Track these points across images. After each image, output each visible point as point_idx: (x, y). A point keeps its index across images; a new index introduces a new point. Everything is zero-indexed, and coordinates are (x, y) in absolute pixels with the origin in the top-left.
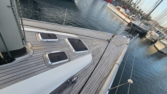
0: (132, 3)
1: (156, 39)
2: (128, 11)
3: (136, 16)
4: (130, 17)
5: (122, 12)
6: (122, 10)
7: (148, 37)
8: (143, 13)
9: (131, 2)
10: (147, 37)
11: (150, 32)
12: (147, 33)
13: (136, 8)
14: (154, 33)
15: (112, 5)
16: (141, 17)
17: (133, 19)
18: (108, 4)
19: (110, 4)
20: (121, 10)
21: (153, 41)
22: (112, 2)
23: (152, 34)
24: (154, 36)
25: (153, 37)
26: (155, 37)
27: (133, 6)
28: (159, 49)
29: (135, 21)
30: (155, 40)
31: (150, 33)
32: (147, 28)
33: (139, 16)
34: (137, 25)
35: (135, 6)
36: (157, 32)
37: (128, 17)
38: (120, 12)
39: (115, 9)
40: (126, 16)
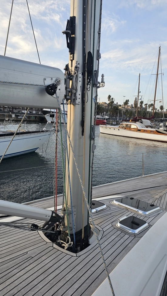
0: (144, 106)
2: (147, 122)
5: (139, 128)
9: (141, 106)
13: (160, 111)
15: (108, 126)
18: (100, 128)
19: (105, 126)
20: (133, 127)
22: (105, 121)
27: (150, 111)
35: (154, 108)
37: (156, 131)
38: (133, 130)
39: (119, 130)
40: (151, 132)
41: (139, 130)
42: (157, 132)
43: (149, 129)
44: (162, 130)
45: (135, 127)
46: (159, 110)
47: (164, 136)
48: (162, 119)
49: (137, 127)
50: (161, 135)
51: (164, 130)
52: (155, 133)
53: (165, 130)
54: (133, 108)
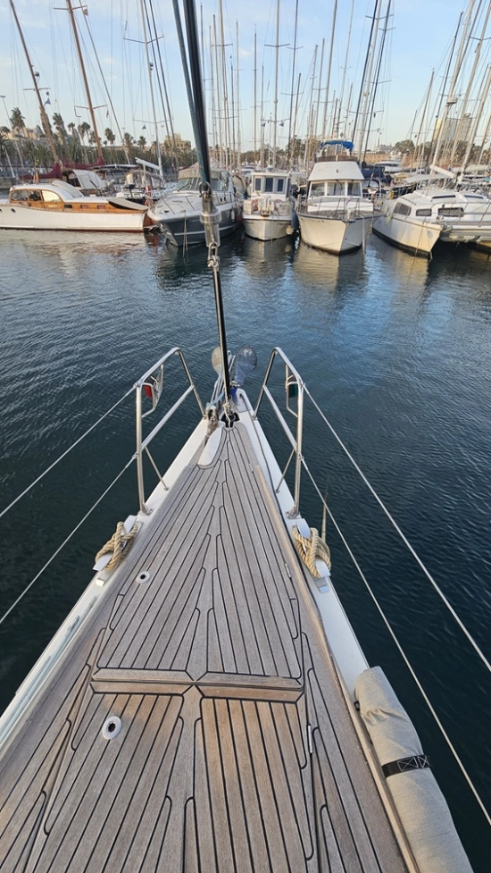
0: (70, 133)
1: (289, 218)
2: (86, 177)
3: (135, 176)
4: (120, 197)
5: (67, 201)
6: (53, 191)
7: (260, 230)
8: (149, 145)
9: (63, 132)
10: (262, 235)
11: (247, 205)
12: (245, 217)
14: (264, 199)
16: (159, 168)
17: (141, 201)
20: (48, 196)
21: (289, 231)
23: (263, 207)
24: (276, 209)
25: (276, 218)
26: (280, 210)
27: (87, 144)
28: (338, 248)
29: (161, 203)
30: (289, 223)
31: (255, 209)
32: (228, 198)
33: (147, 168)
34: (182, 215)
35: (95, 137)
36: (269, 187)
37: (110, 203)
38: (53, 208)
39: (13, 210)
40: (98, 207)
41: (69, 206)
42: (112, 207)
43: (93, 199)
44: (122, 198)
45: (56, 198)
46: (105, 143)
47: (131, 215)
48: (116, 165)
49: (60, 198)
50: (125, 213)
51: (129, 199)
52: (109, 208)
53: (130, 196)
54: (42, 136)
